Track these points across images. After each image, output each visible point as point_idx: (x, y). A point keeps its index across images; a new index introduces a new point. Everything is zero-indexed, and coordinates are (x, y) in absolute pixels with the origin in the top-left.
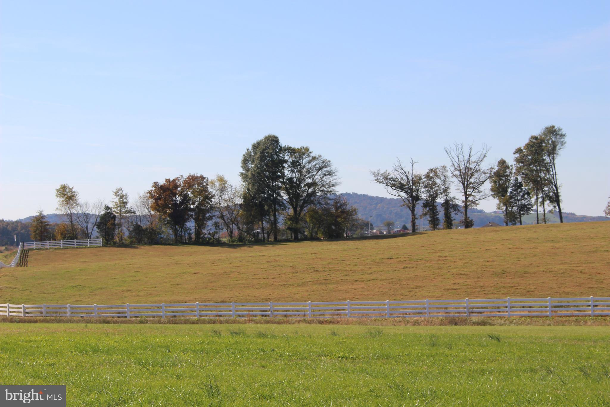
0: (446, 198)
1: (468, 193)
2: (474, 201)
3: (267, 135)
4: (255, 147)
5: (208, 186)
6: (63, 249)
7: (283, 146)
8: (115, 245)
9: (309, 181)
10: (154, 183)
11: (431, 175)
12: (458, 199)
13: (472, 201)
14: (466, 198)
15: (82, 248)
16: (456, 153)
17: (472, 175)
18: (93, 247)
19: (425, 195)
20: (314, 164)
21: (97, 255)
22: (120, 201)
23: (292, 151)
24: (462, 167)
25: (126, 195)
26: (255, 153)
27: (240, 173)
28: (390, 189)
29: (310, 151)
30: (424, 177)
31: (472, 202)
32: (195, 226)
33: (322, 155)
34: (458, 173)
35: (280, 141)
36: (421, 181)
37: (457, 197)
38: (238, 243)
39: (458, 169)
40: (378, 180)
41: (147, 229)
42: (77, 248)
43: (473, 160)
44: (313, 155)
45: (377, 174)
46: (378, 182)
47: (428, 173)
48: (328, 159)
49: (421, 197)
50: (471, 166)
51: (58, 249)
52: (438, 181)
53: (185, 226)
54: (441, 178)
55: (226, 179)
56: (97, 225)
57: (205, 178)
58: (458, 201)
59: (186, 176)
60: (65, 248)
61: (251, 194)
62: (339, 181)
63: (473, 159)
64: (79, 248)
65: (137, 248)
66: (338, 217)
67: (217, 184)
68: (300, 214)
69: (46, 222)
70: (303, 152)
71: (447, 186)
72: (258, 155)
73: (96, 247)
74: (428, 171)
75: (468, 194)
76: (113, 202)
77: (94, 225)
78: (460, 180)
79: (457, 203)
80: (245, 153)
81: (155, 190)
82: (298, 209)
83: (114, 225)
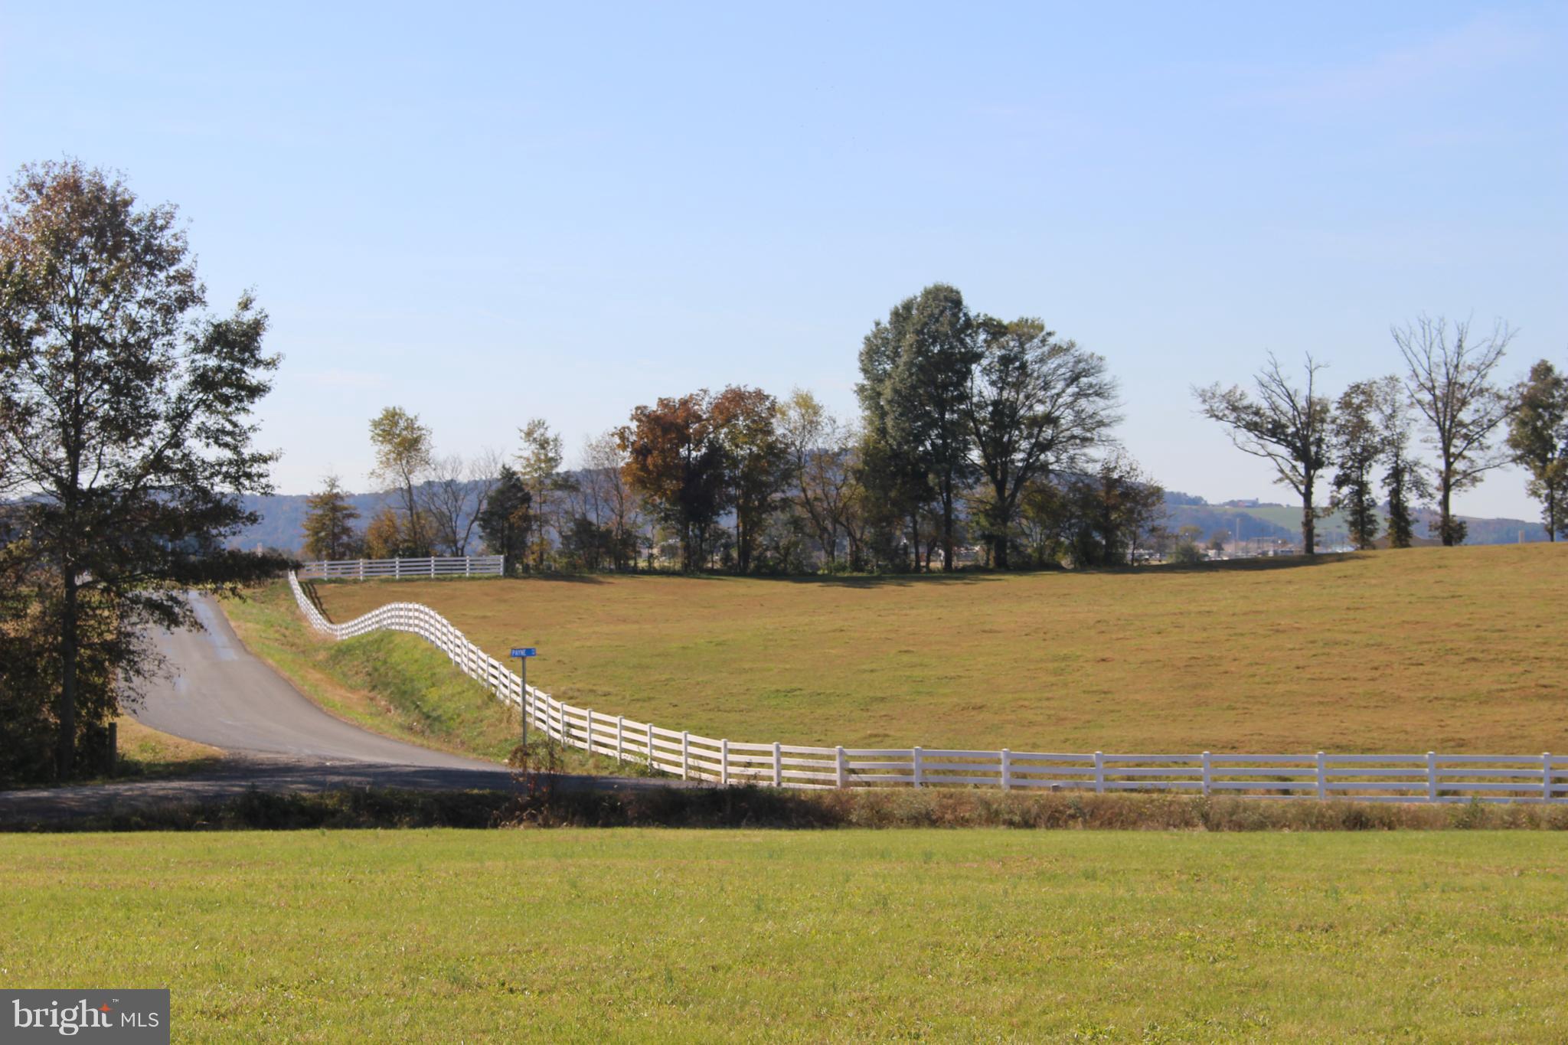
0: (1396, 462)
1: (1452, 450)
2: (1469, 471)
3: (930, 285)
4: (901, 316)
5: (773, 420)
6: (400, 581)
7: (972, 314)
8: (527, 574)
9: (1039, 409)
10: (637, 408)
11: (1356, 401)
12: (1425, 466)
13: (1465, 471)
14: (1449, 465)
15: (451, 580)
16: (1422, 343)
17: (1464, 403)
18: (480, 579)
19: (1340, 454)
20: (1053, 366)
21: (505, 601)
22: (537, 455)
23: (996, 330)
24: (1441, 380)
25: (556, 440)
26: (900, 334)
27: (857, 385)
28: (1244, 436)
29: (1048, 329)
30: (1336, 405)
31: (1465, 474)
32: (738, 527)
33: (1079, 343)
34: (1427, 397)
35: (965, 303)
36: (1328, 417)
37: (1424, 462)
38: (855, 574)
39: (1430, 385)
40: (1212, 410)
41: (609, 532)
42: (438, 579)
43: (1469, 362)
44: (1052, 340)
45: (1210, 394)
46: (1211, 416)
47: (1347, 395)
48: (1098, 353)
49: (1328, 458)
50: (1461, 379)
51: (387, 581)
52: (1373, 418)
53: (712, 526)
54: (1384, 408)
55: (817, 400)
56: (482, 519)
57: (767, 397)
58: (1427, 470)
60: (407, 580)
61: (891, 441)
62: (1119, 412)
63: (1468, 359)
64: (444, 580)
65: (600, 583)
66: (1115, 508)
67: (794, 414)
68: (1013, 495)
69: (346, 509)
70: (1027, 331)
71: (1398, 430)
72: (910, 338)
73: (488, 579)
74: (1346, 389)
75: (1453, 454)
76: (521, 457)
77: (472, 518)
78: (1432, 414)
79: (1425, 477)
80: (869, 333)
81: (638, 427)
82: (1010, 485)
83: (526, 518)
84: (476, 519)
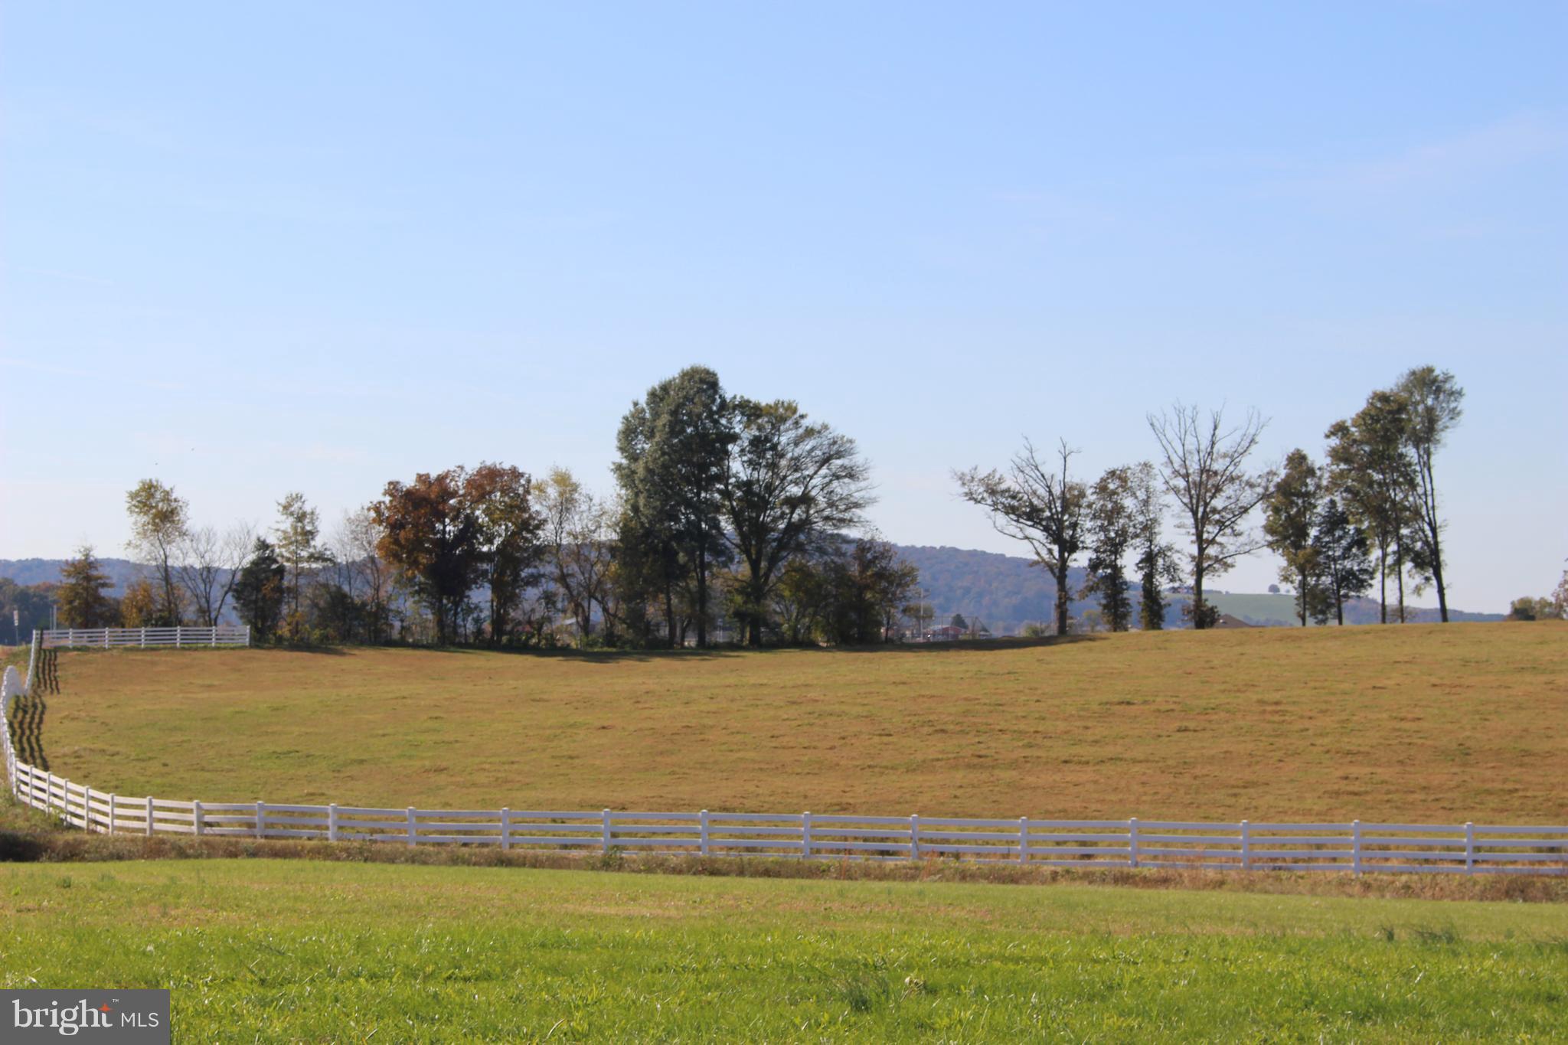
0: (1150, 547)
1: (1205, 536)
2: (1221, 557)
3: (687, 367)
4: (657, 397)
5: (529, 497)
6: (145, 650)
7: (728, 396)
8: (280, 643)
9: (795, 491)
10: (390, 483)
11: (1112, 486)
12: (1178, 552)
13: (1217, 557)
14: (1201, 550)
15: (196, 649)
16: (1177, 430)
17: (1218, 489)
18: (225, 648)
19: (1095, 538)
20: (808, 447)
21: (240, 670)
22: (295, 528)
23: (752, 411)
24: (1194, 467)
25: (312, 513)
26: (656, 415)
27: (614, 463)
28: (1001, 518)
29: (800, 411)
30: (1093, 490)
31: (1217, 560)
32: (492, 601)
33: (832, 425)
34: (1181, 483)
35: (721, 384)
36: (1084, 502)
37: (1176, 547)
38: (605, 649)
39: (1182, 471)
40: (971, 494)
41: (364, 604)
42: (183, 649)
43: (1223, 450)
44: (805, 423)
45: (969, 478)
46: (970, 499)
47: (1103, 480)
48: (848, 436)
49: (1082, 542)
50: (1216, 467)
51: (131, 650)
52: (1129, 503)
53: (466, 600)
54: (1138, 493)
55: (575, 479)
56: (236, 591)
57: (522, 475)
58: (1179, 555)
59: (472, 467)
60: (153, 649)
61: (643, 519)
62: (873, 493)
63: (1221, 447)
64: (190, 649)
65: (342, 654)
66: (867, 587)
67: (553, 492)
68: (767, 576)
69: (100, 578)
70: (781, 414)
71: (1152, 516)
72: (665, 418)
73: (233, 649)
74: (1103, 474)
75: (1207, 540)
76: (278, 530)
77: (226, 589)
78: (1186, 500)
79: (1177, 561)
80: (627, 413)
81: (391, 501)
82: (763, 564)
83: (279, 590)
84: (230, 589)
